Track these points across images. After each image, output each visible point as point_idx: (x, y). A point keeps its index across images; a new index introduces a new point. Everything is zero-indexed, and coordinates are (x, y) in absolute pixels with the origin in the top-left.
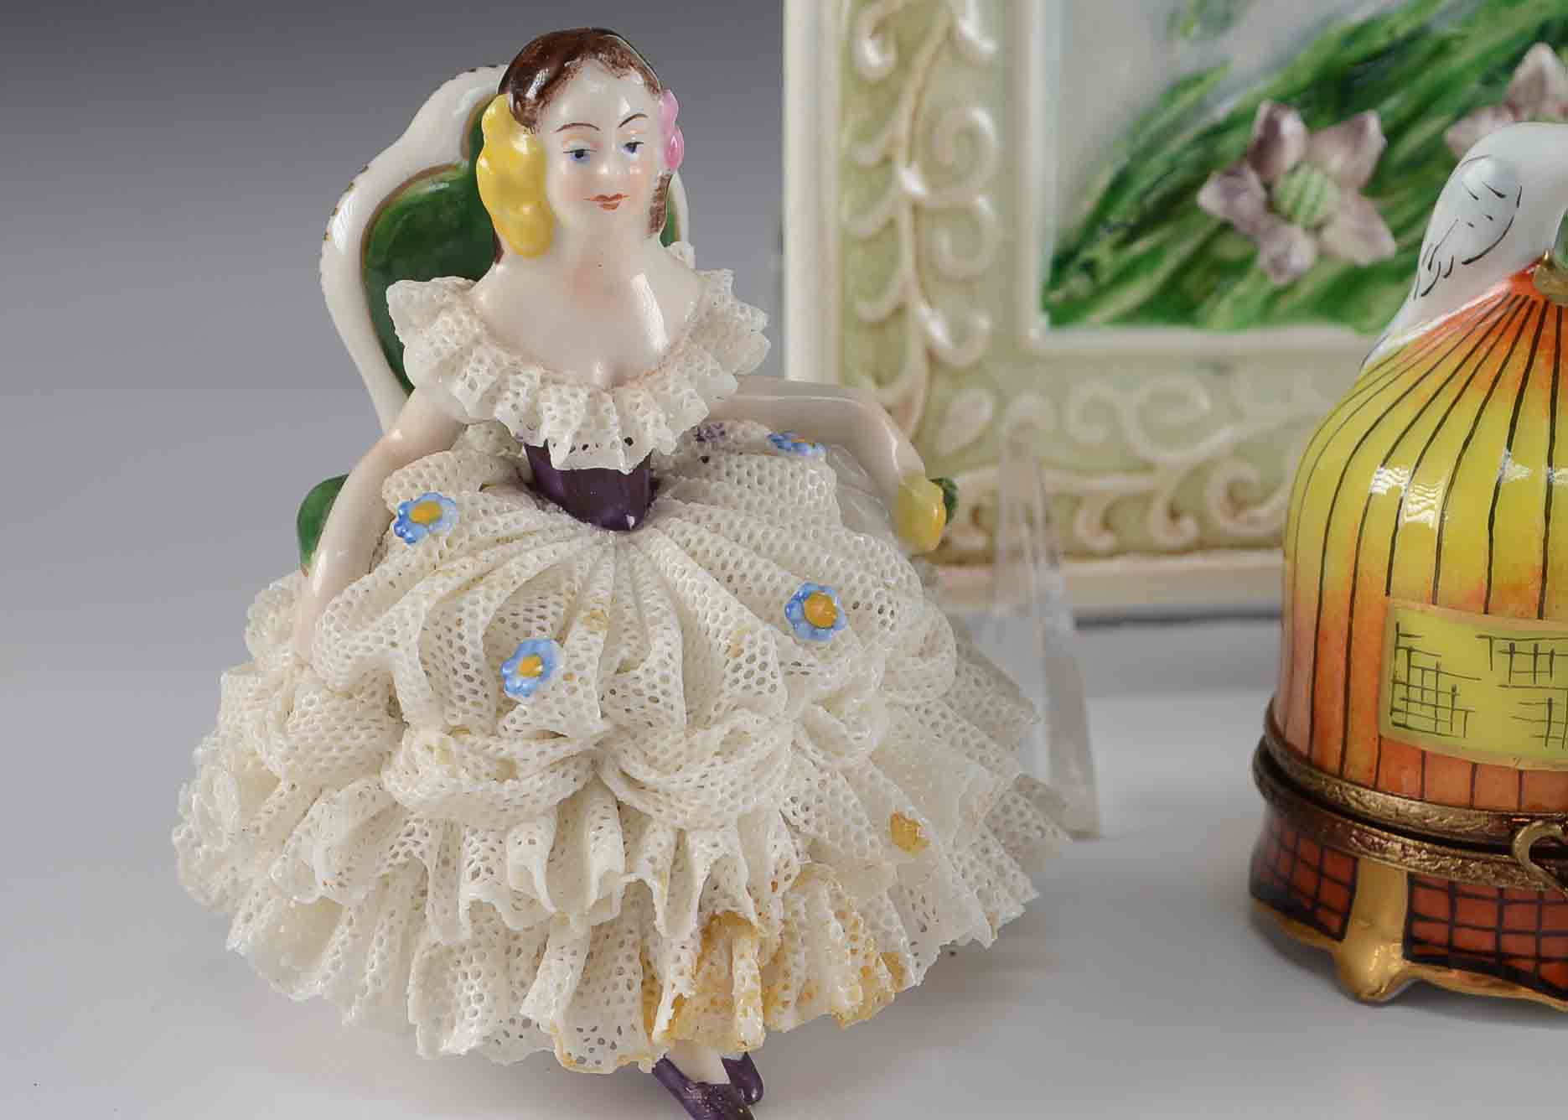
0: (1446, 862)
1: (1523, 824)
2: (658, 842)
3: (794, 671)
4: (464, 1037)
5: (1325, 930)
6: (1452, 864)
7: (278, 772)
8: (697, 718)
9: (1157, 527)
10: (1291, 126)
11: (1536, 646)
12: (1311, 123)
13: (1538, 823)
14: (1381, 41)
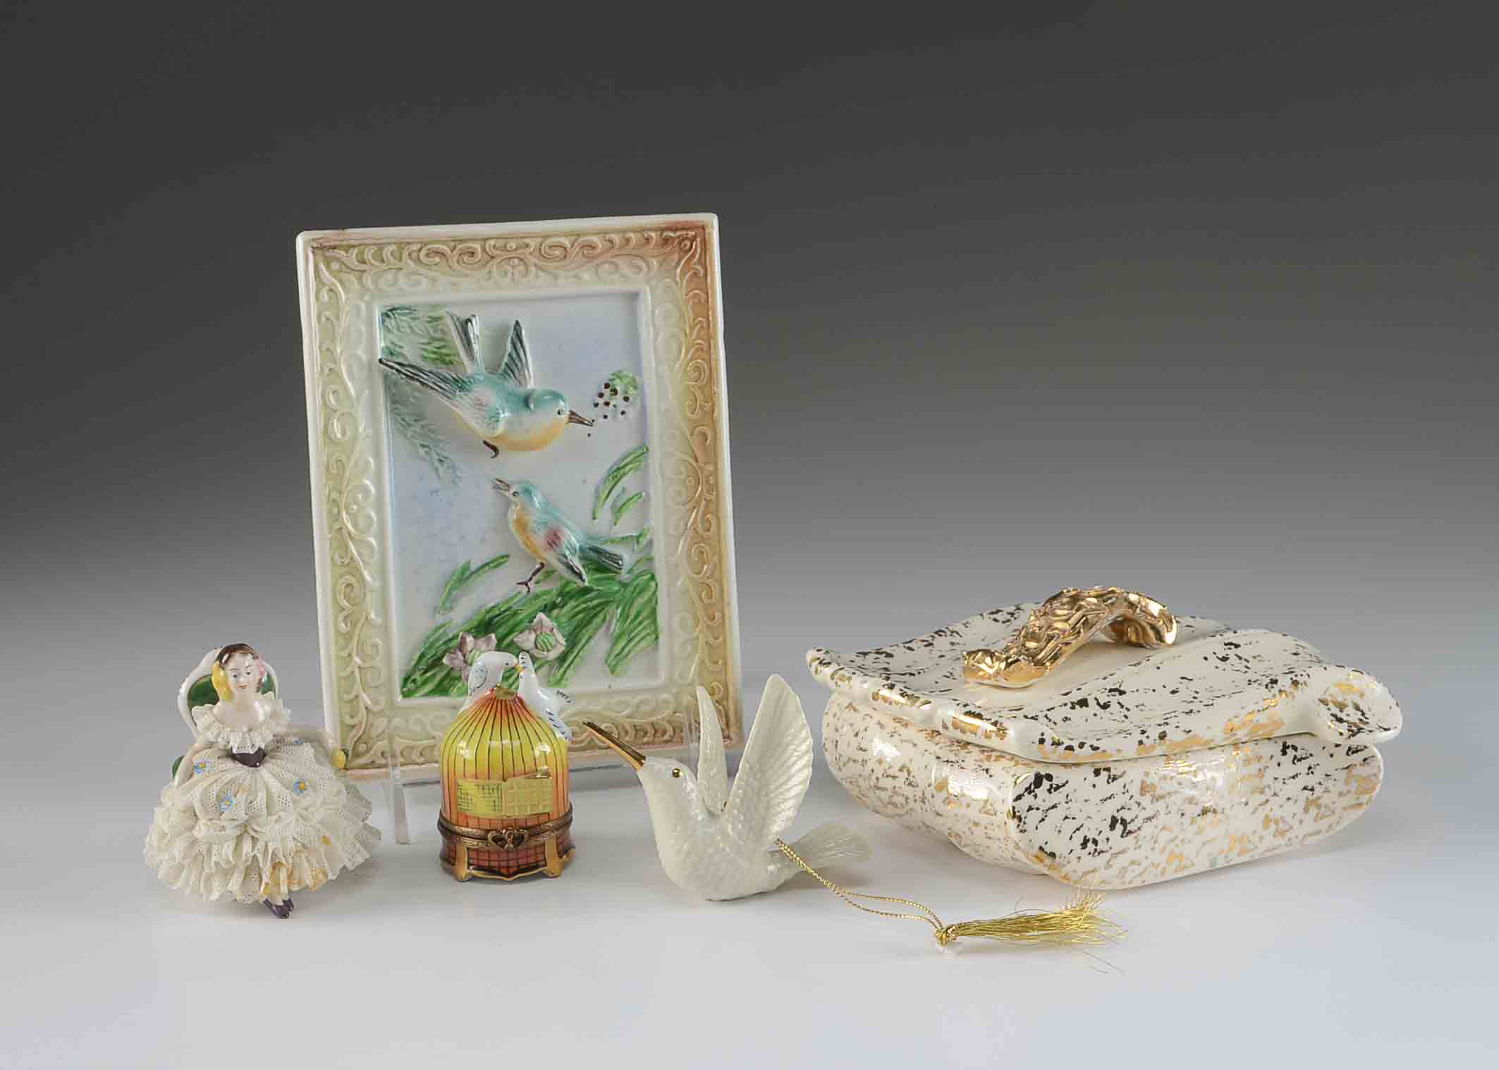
0: (475, 843)
1: (490, 832)
2: (260, 845)
3: (295, 802)
4: (215, 896)
5: (450, 863)
7: (166, 831)
8: (269, 814)
10: (470, 639)
11: (489, 787)
12: (476, 637)
13: (494, 832)
14: (497, 612)
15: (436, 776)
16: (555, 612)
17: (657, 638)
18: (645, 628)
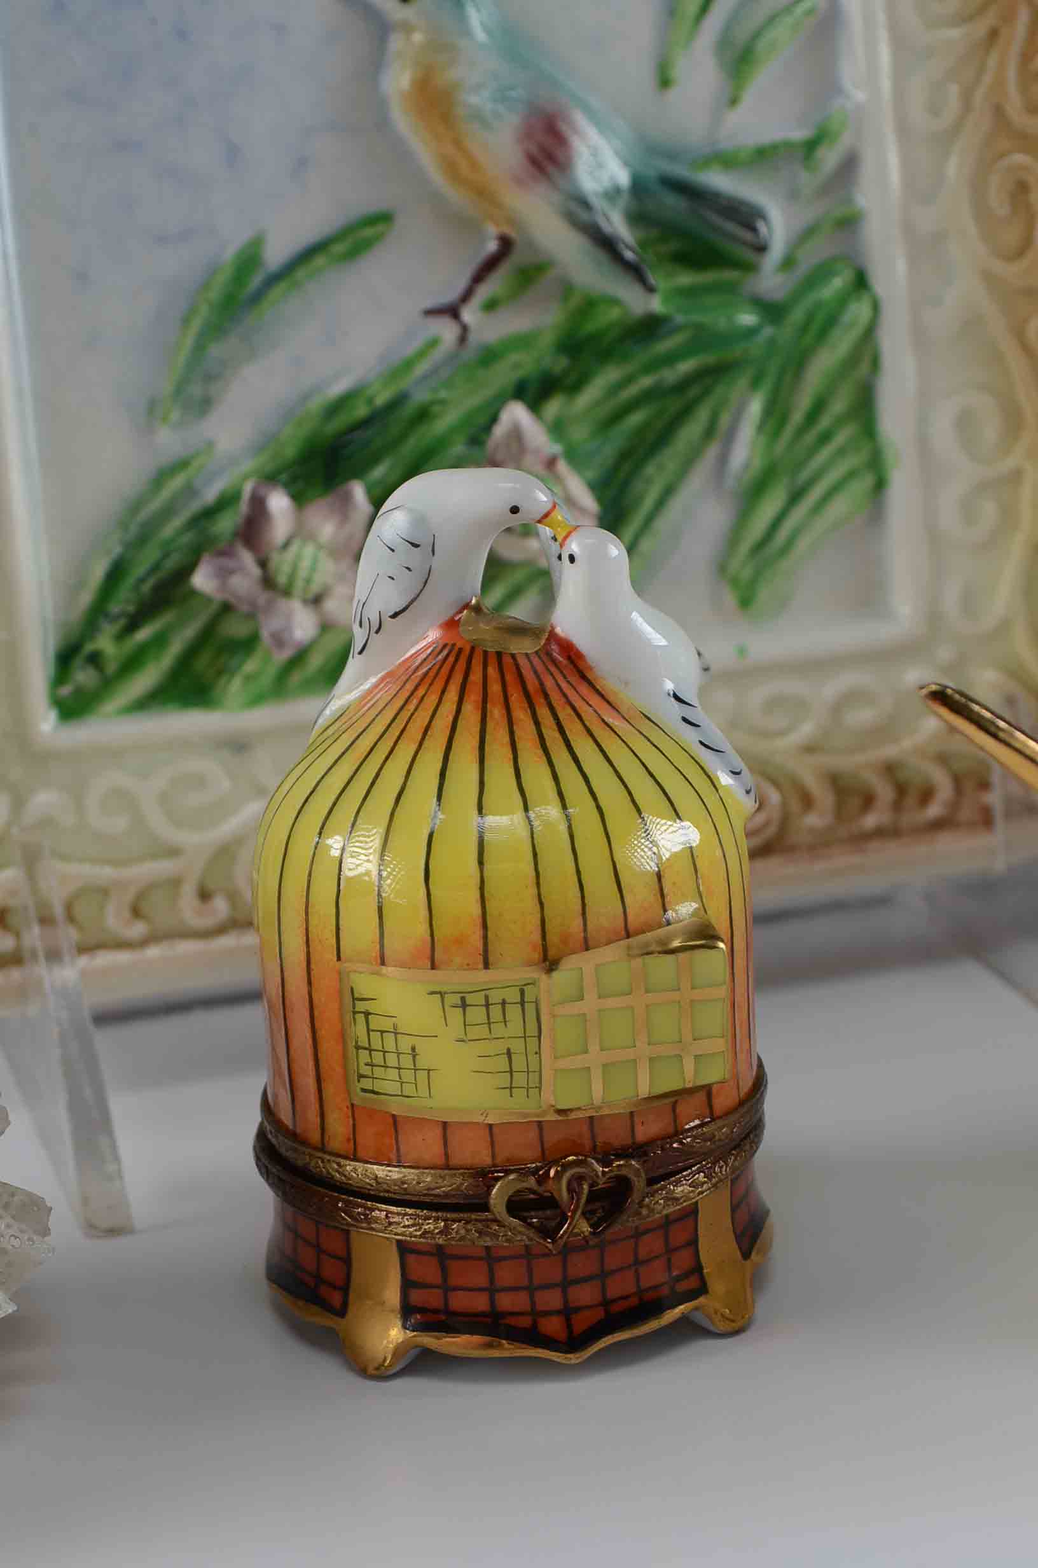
0: (429, 1226)
1: (498, 1179)
5: (328, 1308)
6: (435, 1228)
9: (189, 910)
10: (279, 503)
11: (487, 997)
12: (299, 499)
13: (512, 1177)
14: (361, 411)
15: (246, 975)
16: (553, 407)
17: (880, 485)
18: (841, 452)
